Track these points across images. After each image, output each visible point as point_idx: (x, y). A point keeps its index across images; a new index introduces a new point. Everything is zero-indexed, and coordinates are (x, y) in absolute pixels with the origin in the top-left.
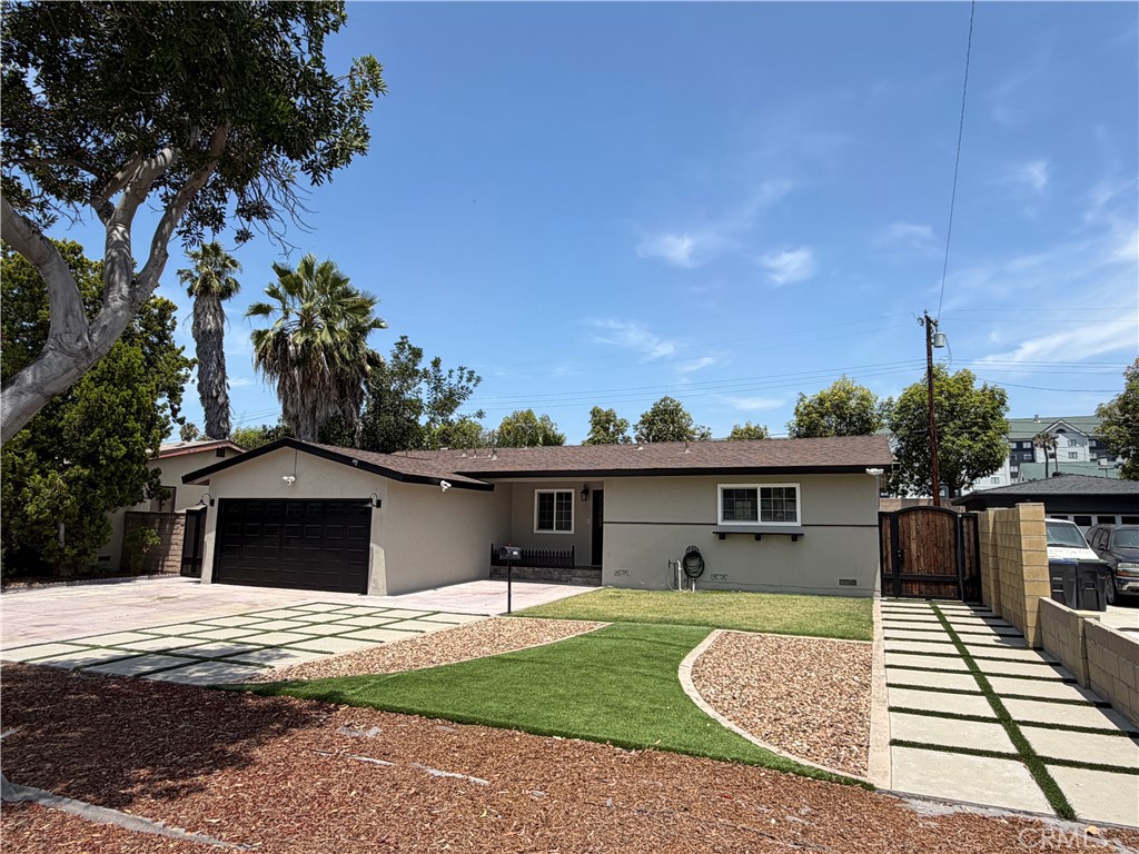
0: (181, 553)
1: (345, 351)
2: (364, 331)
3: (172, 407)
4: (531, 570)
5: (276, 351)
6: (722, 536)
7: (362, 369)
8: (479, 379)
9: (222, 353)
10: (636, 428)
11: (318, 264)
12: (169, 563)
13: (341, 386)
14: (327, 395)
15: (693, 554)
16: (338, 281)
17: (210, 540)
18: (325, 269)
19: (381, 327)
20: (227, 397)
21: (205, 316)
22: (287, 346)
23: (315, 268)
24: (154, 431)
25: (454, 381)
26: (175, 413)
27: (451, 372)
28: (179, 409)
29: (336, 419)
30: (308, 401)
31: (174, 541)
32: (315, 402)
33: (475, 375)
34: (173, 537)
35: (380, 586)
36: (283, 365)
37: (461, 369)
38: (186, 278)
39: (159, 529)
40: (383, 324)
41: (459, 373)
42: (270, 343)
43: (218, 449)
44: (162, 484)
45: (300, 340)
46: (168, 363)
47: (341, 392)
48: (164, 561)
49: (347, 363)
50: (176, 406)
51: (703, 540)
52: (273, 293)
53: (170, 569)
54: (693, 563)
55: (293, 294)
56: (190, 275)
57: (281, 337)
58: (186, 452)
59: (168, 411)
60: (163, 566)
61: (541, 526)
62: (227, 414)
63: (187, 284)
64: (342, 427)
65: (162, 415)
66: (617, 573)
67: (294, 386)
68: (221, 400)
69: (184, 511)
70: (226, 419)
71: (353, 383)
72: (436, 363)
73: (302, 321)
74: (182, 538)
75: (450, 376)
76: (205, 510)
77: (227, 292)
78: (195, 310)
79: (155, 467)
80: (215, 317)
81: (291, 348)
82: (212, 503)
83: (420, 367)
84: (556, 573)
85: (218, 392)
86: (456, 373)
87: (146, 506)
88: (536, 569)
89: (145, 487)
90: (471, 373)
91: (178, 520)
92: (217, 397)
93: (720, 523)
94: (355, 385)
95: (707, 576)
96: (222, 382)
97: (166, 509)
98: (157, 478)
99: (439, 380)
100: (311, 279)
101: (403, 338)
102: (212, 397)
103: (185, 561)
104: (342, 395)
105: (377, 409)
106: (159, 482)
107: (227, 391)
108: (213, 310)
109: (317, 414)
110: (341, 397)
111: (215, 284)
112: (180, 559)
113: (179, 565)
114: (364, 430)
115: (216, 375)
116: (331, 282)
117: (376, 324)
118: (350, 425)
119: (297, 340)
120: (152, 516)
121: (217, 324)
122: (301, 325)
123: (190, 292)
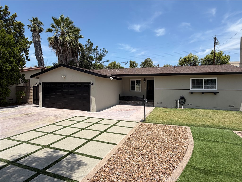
0: (33, 98)
1: (73, 43)
2: (78, 38)
3: (26, 56)
4: (131, 101)
5: (55, 42)
6: (192, 93)
7: (78, 48)
8: (107, 52)
9: (41, 47)
10: (140, 65)
11: (65, 18)
12: (30, 101)
13: (73, 53)
14: (69, 55)
15: (182, 98)
16: (71, 23)
17: (40, 95)
18: (67, 19)
19: (82, 38)
20: (43, 58)
21: (35, 37)
22: (58, 41)
23: (64, 19)
24: (20, 62)
25: (102, 52)
26: (27, 57)
27: (101, 49)
28: (28, 56)
29: (72, 61)
30: (65, 56)
31: (30, 94)
32: (66, 57)
33: (106, 51)
34: (30, 93)
35: (94, 109)
36: (57, 46)
37: (103, 49)
38: (30, 27)
39: (26, 91)
40: (82, 37)
41: (103, 50)
42: (53, 40)
43: (41, 69)
44: (25, 78)
45: (61, 39)
46: (23, 42)
47: (73, 54)
48: (28, 100)
49: (74, 46)
50: (27, 55)
51: (185, 94)
52: (53, 26)
53: (30, 102)
54: (182, 101)
55: (58, 26)
56: (31, 26)
57: (56, 38)
58: (32, 69)
59: (24, 57)
60: (28, 101)
61: (132, 90)
62: (43, 62)
63: (30, 28)
64: (74, 63)
65: (22, 58)
66: (158, 103)
67: (61, 52)
68: (41, 58)
69: (33, 86)
70: (43, 63)
71: (76, 52)
72: (97, 47)
73: (61, 34)
74: (33, 93)
75: (101, 51)
76: (38, 86)
77: (41, 31)
78: (33, 35)
79: (23, 73)
80: (38, 37)
81: (59, 41)
82: (40, 84)
83: (93, 48)
84: (138, 102)
85: (40, 56)
86: (102, 50)
87: (22, 84)
88: (133, 101)
89: (20, 79)
90: (106, 50)
91: (31, 89)
92: (40, 58)
93: (191, 89)
94: (76, 53)
95: (186, 104)
96: (41, 54)
97: (28, 85)
98: (24, 76)
99: (97, 52)
100: (63, 22)
101: (89, 40)
102: (39, 57)
103: (34, 100)
104: (73, 55)
105: (83, 59)
106: (24, 78)
107: (43, 56)
108: (37, 35)
109: (67, 60)
110: (73, 56)
111: (37, 28)
112: (32, 99)
113: (33, 101)
114: (79, 64)
115: (40, 52)
116: (69, 23)
117: (81, 37)
118: (76, 63)
119: (60, 38)
120: (23, 87)
121: (39, 39)
122: (61, 35)
123: (31, 31)
